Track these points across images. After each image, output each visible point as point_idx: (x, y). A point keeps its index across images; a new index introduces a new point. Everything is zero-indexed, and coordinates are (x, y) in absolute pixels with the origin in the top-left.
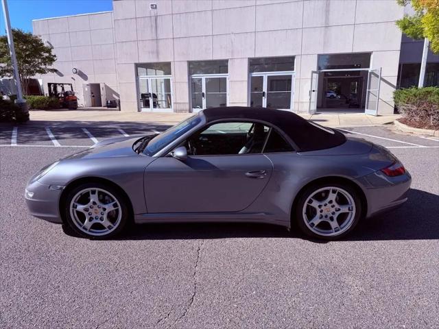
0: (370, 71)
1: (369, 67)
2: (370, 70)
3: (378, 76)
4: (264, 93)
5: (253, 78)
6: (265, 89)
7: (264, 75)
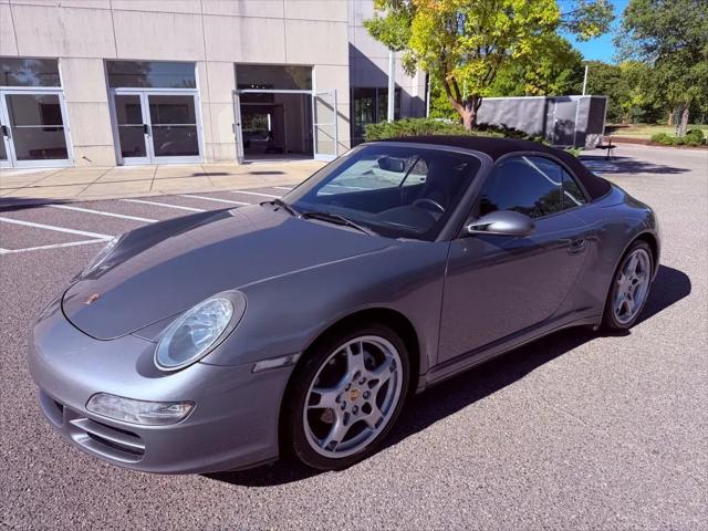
0: (314, 95)
1: (310, 88)
2: (314, 93)
3: (332, 109)
4: (146, 126)
5: (117, 97)
6: (147, 119)
7: (141, 94)
